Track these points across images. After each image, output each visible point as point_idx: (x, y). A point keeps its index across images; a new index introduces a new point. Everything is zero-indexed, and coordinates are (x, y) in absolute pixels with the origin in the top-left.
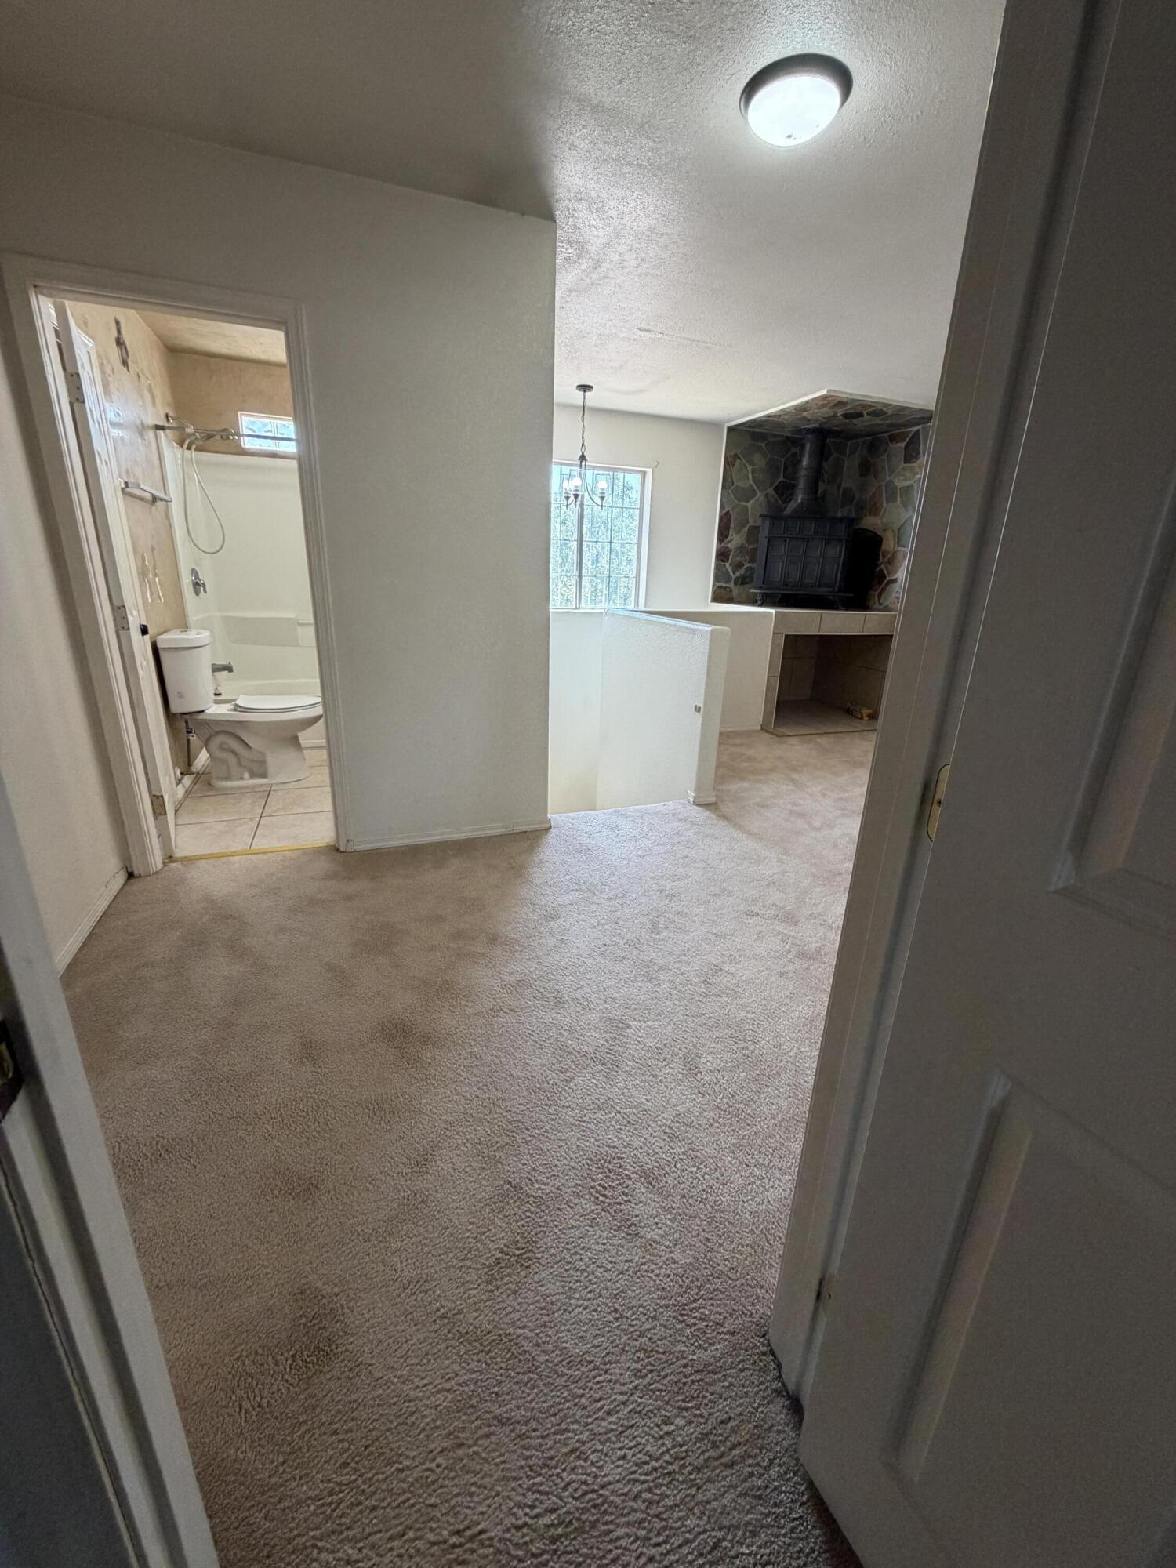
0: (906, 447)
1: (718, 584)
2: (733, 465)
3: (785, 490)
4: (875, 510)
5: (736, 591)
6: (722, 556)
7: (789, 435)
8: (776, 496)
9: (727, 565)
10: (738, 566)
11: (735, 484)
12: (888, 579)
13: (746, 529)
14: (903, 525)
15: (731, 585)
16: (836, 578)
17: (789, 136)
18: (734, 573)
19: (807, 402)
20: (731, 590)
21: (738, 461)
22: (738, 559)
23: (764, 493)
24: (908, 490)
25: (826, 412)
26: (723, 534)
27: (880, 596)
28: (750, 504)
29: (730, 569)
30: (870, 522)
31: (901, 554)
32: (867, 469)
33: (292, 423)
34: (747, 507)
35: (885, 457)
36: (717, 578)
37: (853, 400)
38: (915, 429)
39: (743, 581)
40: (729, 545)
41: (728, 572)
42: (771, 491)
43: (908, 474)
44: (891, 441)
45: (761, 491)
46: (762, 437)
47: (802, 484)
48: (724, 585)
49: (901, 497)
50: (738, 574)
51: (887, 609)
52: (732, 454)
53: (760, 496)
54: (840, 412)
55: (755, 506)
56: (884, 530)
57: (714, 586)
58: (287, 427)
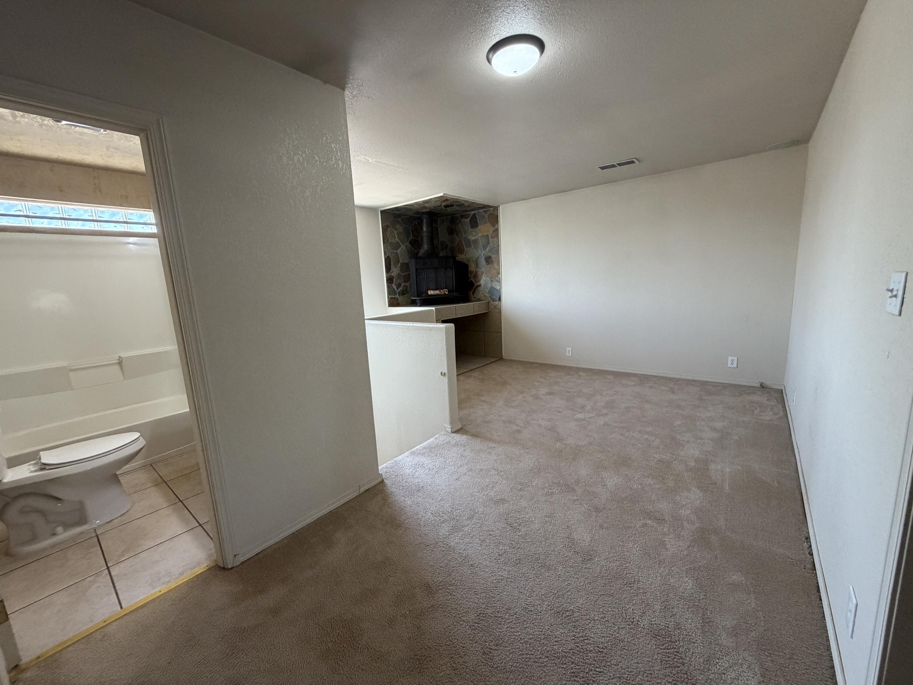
0: (470, 220)
1: (390, 296)
2: (387, 231)
3: (416, 244)
4: (462, 251)
5: (400, 299)
6: (390, 280)
7: (411, 215)
8: (410, 246)
9: (393, 285)
10: (399, 286)
11: (390, 241)
12: (476, 285)
13: (400, 264)
14: (478, 257)
15: (397, 296)
16: (453, 287)
17: (515, 72)
18: (397, 289)
19: (431, 199)
20: (397, 299)
21: (389, 228)
22: (398, 281)
23: (405, 245)
24: (476, 241)
25: (438, 204)
26: (388, 269)
27: (473, 293)
28: (399, 251)
29: (395, 287)
30: (461, 257)
31: (480, 272)
32: (452, 231)
33: (153, 213)
34: (397, 253)
35: (460, 225)
36: (389, 293)
37: (452, 199)
38: (473, 213)
39: (403, 293)
40: (392, 274)
41: (394, 289)
42: (408, 244)
43: (474, 233)
44: (462, 218)
45: (403, 244)
46: (399, 216)
47: (425, 240)
48: (394, 297)
49: (474, 245)
50: (399, 290)
51: (479, 300)
52: (385, 225)
53: (403, 247)
54: (444, 204)
55: (402, 251)
56: (468, 261)
57: (388, 297)
58: (150, 216)
